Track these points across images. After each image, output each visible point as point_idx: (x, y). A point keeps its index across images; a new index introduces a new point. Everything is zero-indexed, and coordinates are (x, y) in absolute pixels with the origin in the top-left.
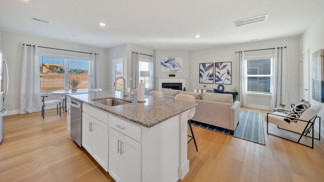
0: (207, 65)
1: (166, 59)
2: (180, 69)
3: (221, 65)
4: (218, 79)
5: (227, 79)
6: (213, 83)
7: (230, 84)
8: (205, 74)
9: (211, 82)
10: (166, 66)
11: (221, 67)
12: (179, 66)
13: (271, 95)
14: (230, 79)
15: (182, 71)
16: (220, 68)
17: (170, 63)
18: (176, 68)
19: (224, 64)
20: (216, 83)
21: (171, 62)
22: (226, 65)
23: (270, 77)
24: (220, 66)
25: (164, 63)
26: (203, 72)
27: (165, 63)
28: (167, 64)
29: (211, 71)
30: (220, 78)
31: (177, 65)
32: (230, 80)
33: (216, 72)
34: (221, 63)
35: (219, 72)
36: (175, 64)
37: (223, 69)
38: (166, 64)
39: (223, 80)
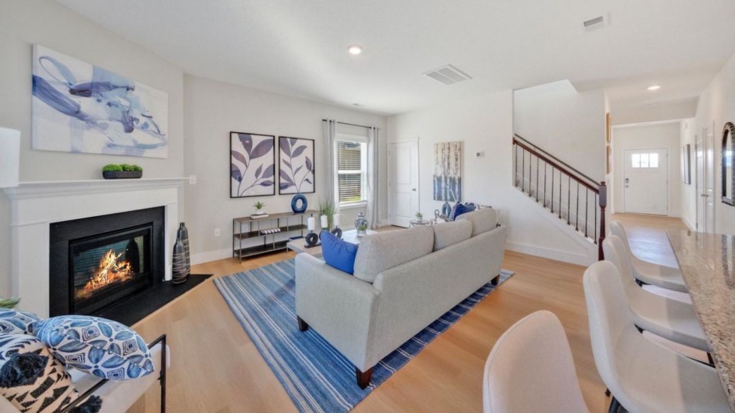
0: (256, 141)
1: (84, 76)
2: (156, 141)
3: (293, 144)
4: (285, 181)
5: (307, 180)
6: (274, 194)
7: (313, 191)
8: (250, 169)
9: (269, 190)
10: (77, 113)
11: (293, 149)
12: (152, 127)
13: (366, 204)
14: (311, 180)
15: (162, 153)
16: (292, 153)
17: (104, 102)
18: (139, 136)
19: (299, 143)
20: (282, 192)
21: (112, 100)
22: (304, 147)
23: (359, 175)
24: (290, 146)
25: (64, 91)
26: (243, 161)
27: (73, 92)
28: (86, 104)
29: (266, 160)
30: (291, 177)
31: (143, 120)
32: (312, 182)
33: (282, 163)
34: (294, 139)
35: (289, 161)
36: (136, 113)
37: (296, 156)
38: (78, 99)
39: (298, 183)
